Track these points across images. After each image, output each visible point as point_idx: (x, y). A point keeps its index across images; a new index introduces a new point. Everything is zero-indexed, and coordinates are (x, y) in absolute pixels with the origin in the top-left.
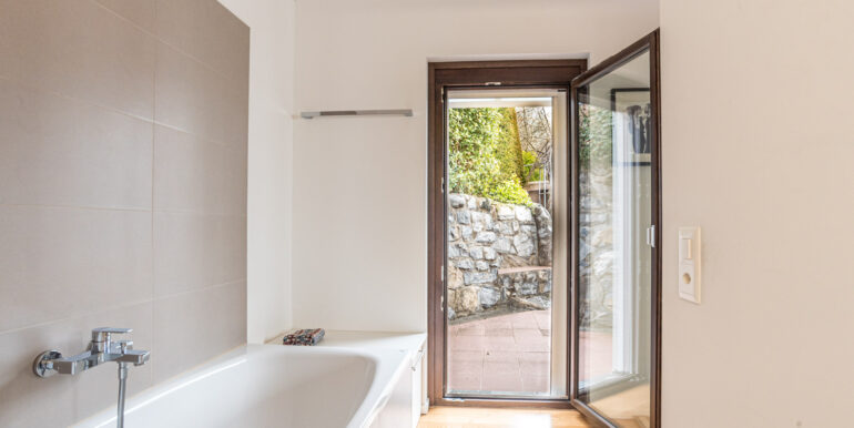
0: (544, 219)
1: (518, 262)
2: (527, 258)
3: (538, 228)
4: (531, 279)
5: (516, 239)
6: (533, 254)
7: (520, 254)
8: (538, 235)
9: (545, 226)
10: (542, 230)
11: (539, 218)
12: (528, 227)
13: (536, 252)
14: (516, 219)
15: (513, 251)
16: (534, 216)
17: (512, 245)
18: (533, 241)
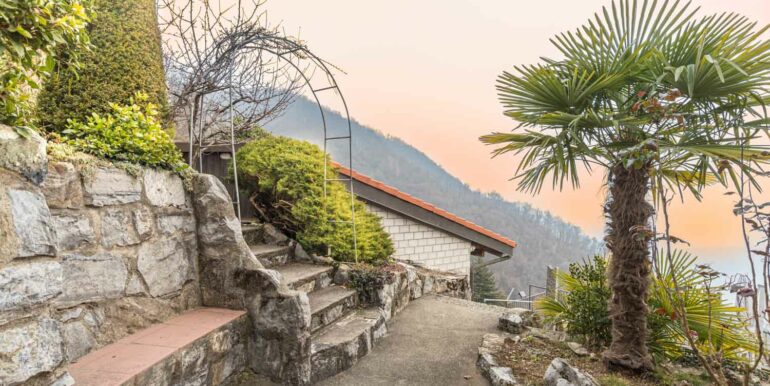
0: (214, 201)
1: (151, 310)
2: (174, 296)
3: (199, 222)
4: (193, 365)
5: (145, 256)
6: (188, 282)
7: (155, 291)
8: (199, 237)
9: (218, 218)
10: (209, 229)
11: (204, 200)
12: (177, 221)
13: (195, 277)
14: (145, 201)
15: (136, 286)
16: (190, 195)
17: (134, 270)
18: (188, 251)
